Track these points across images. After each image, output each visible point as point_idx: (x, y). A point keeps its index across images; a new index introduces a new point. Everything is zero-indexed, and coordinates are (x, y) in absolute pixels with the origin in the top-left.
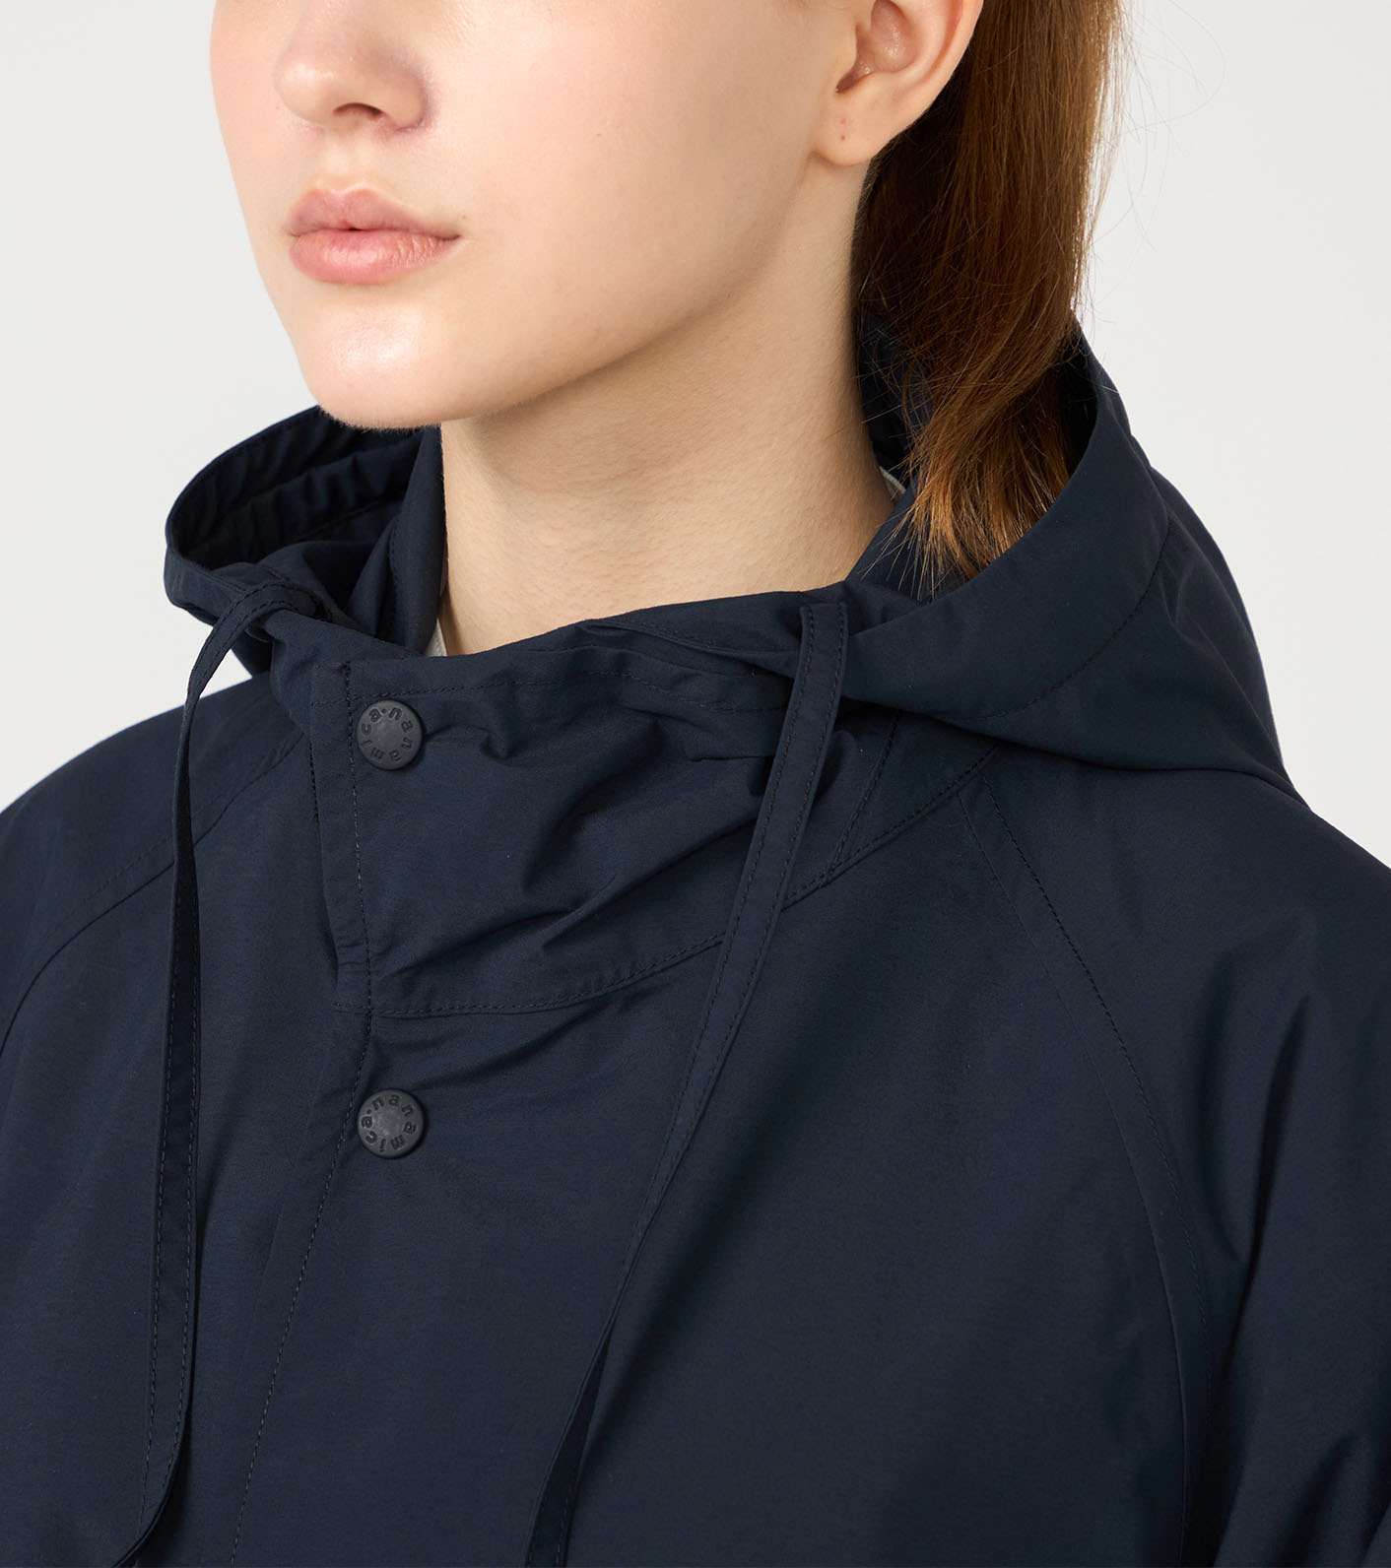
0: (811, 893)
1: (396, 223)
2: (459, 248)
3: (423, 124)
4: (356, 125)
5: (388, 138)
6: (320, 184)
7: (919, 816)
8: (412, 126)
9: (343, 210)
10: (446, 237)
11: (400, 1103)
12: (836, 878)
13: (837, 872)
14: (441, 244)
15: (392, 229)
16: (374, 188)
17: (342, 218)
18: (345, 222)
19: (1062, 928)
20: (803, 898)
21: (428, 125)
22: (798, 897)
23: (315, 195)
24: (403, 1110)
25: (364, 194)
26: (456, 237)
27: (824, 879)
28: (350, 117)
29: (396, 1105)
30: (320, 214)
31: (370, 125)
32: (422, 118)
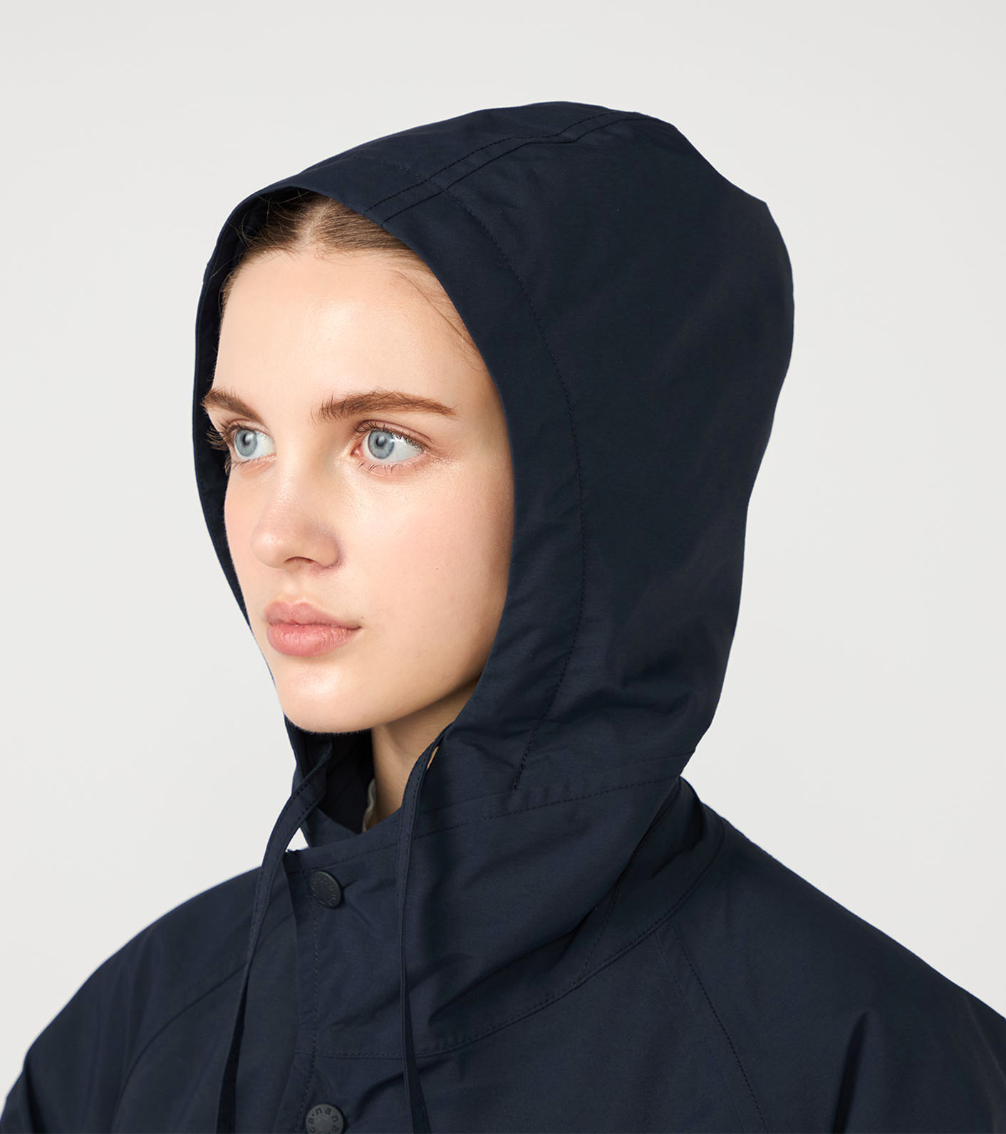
0: (567, 994)
1: (323, 621)
2: (361, 633)
3: (338, 563)
4: (299, 567)
5: (317, 573)
6: (280, 598)
7: (632, 946)
8: (332, 565)
9: (292, 613)
10: (354, 628)
11: (332, 1113)
12: (582, 984)
13: (583, 980)
14: (350, 632)
15: (321, 624)
16: (311, 602)
17: (291, 618)
18: (293, 620)
19: (714, 1012)
20: (564, 996)
21: (341, 564)
22: (560, 996)
23: (277, 605)
24: (333, 1118)
25: (304, 605)
26: (359, 627)
27: (575, 985)
28: (295, 563)
29: (329, 1114)
30: (279, 615)
31: (308, 566)
32: (337, 562)
